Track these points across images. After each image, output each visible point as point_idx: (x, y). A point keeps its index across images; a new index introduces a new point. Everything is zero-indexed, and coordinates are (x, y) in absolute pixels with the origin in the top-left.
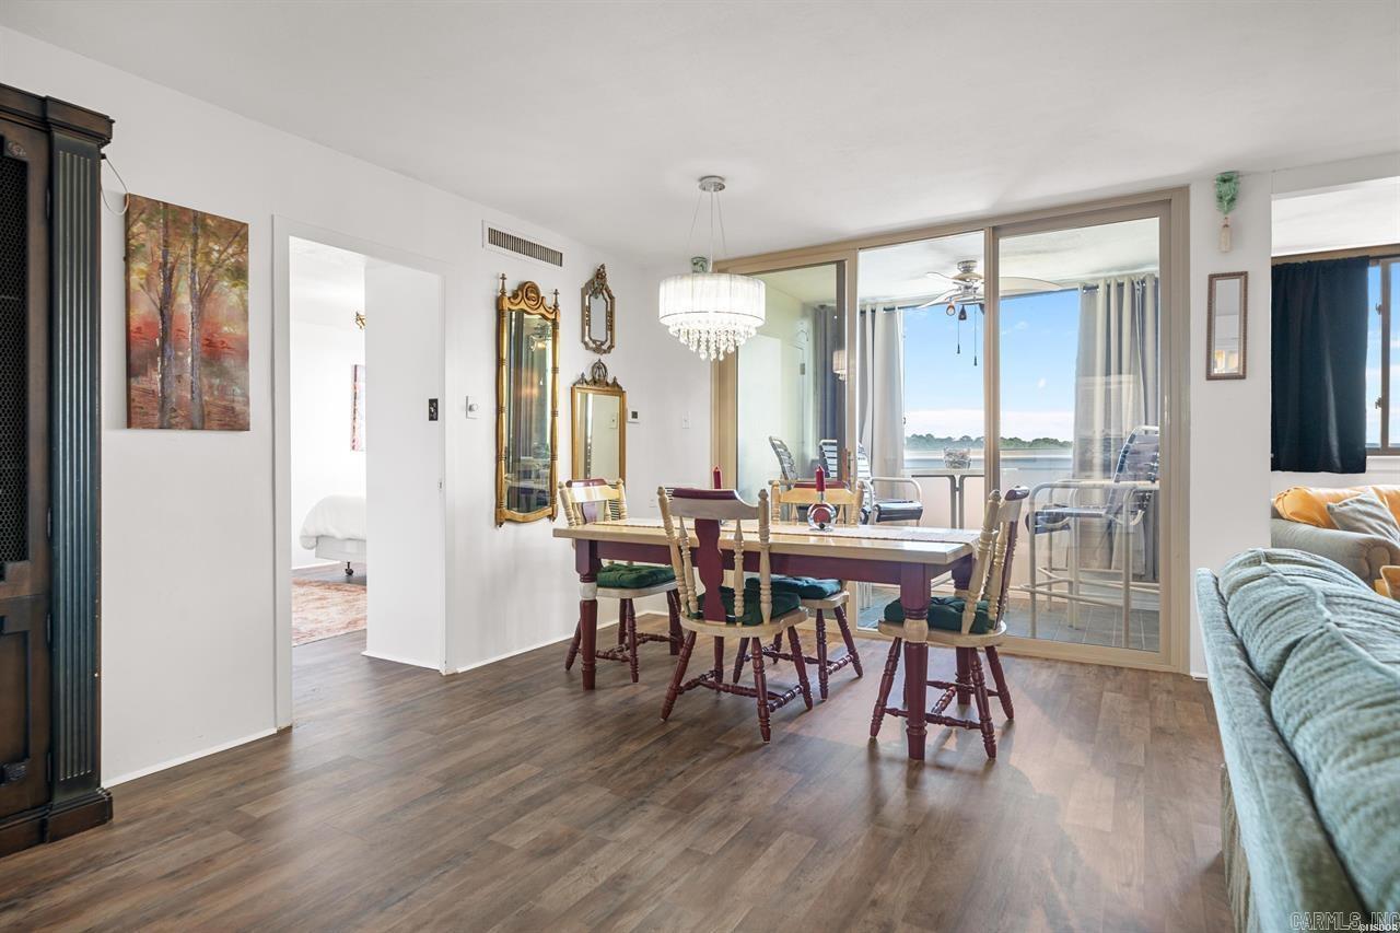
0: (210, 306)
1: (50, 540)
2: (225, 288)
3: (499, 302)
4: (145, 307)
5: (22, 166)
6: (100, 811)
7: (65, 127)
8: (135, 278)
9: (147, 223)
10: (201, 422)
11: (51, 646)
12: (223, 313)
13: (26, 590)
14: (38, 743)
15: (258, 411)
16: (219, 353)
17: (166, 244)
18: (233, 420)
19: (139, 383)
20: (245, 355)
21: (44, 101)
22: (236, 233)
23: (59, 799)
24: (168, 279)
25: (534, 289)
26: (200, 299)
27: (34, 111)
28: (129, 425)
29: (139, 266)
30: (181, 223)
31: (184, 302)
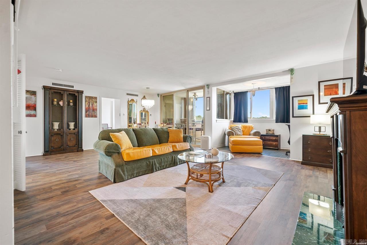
0: (93, 106)
1: (78, 127)
2: (95, 104)
3: (128, 102)
4: (87, 106)
5: (76, 96)
6: (82, 150)
7: (80, 92)
8: (86, 104)
9: (87, 98)
10: (92, 117)
11: (79, 136)
12: (94, 106)
13: (77, 131)
14: (77, 144)
15: (98, 116)
16: (94, 110)
17: (89, 100)
18: (96, 117)
19: (87, 113)
20: (97, 110)
21: (78, 90)
22: (96, 98)
23: (79, 149)
24: (89, 103)
25: (133, 100)
26: (92, 105)
27: (77, 91)
28: (86, 117)
29: (87, 102)
30: (90, 98)
31: (91, 105)
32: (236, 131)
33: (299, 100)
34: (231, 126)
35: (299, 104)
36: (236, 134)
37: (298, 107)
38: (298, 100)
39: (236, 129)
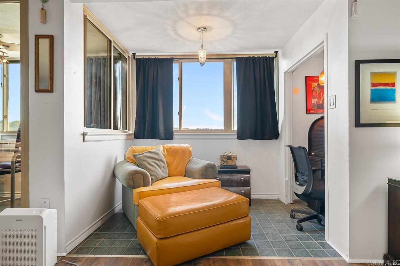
32: (153, 166)
33: (373, 74)
34: (134, 151)
35: (374, 85)
36: (154, 178)
37: (371, 95)
38: (371, 73)
39: (150, 161)
